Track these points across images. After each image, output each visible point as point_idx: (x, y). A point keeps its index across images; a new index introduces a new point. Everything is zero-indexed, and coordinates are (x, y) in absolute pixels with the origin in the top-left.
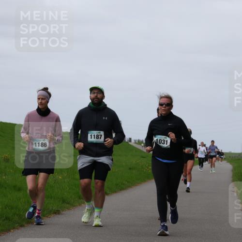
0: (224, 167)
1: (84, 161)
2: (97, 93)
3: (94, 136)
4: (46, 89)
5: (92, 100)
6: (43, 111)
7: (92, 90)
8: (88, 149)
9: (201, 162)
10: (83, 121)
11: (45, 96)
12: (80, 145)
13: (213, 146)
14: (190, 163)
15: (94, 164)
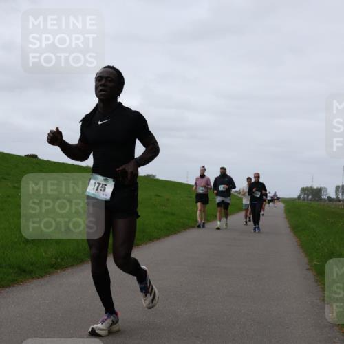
0: (280, 205)
1: (219, 199)
2: (223, 170)
3: (221, 188)
4: (204, 167)
5: (221, 173)
6: (202, 176)
7: (222, 168)
8: (219, 193)
9: (270, 201)
10: (218, 181)
11: (203, 170)
12: (215, 191)
13: (275, 195)
14: (264, 203)
15: (223, 201)
